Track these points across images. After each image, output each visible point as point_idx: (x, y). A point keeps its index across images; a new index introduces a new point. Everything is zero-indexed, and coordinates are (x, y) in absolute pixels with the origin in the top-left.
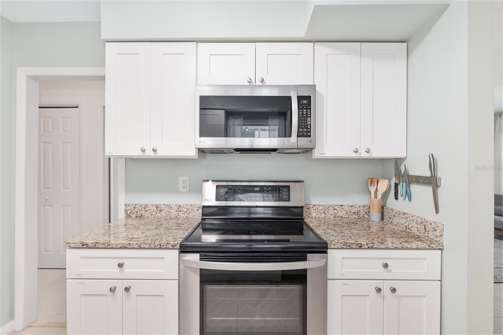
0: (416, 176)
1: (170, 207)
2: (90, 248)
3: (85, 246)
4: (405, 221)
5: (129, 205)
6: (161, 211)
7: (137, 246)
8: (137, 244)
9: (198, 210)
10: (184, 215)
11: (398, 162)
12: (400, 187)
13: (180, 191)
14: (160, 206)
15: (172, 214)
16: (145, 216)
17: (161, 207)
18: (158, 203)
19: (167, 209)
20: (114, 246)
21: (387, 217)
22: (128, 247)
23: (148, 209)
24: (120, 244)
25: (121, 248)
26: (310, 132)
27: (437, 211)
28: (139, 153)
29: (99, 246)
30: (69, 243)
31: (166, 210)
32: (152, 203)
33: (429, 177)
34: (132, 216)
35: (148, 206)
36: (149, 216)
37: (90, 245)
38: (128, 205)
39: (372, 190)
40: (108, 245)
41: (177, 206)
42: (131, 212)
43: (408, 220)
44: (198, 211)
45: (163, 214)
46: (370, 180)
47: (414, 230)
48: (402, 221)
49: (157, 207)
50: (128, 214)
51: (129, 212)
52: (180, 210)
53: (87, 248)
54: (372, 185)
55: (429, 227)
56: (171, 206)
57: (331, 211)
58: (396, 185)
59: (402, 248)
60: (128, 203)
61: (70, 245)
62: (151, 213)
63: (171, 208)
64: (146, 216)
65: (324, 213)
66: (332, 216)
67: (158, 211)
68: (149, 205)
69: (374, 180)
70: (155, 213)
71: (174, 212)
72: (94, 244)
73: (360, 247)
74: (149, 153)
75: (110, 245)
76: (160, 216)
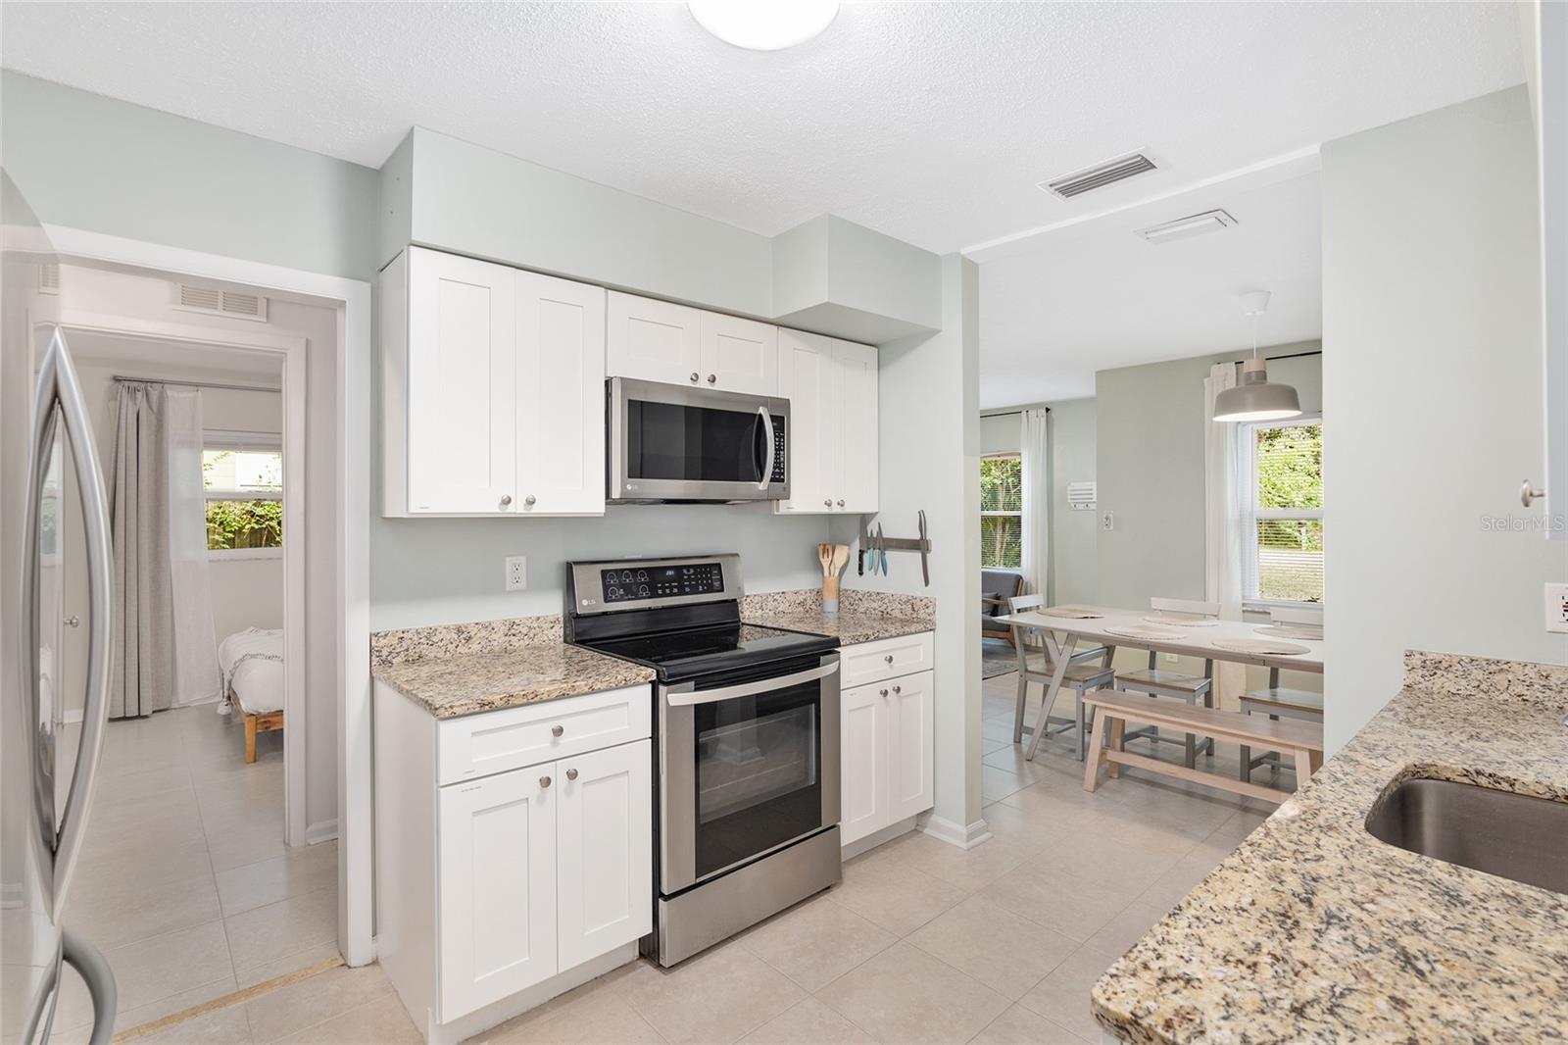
0: (896, 540)
1: (490, 629)
2: (498, 709)
3: (487, 708)
4: (880, 603)
5: (386, 635)
6: (469, 639)
7: (586, 689)
8: (586, 685)
9: (552, 628)
10: (521, 642)
11: (864, 519)
12: (866, 557)
13: (508, 589)
14: (466, 628)
15: (495, 643)
16: (428, 658)
17: (470, 629)
18: (462, 621)
19: (484, 633)
20: (545, 697)
21: (847, 603)
22: (571, 693)
23: (435, 639)
24: (555, 690)
25: (557, 698)
26: (783, 474)
27: (927, 583)
28: (492, 508)
29: (516, 702)
30: (451, 707)
31: (482, 635)
32: (446, 624)
33: (916, 541)
34: (394, 661)
35: (437, 632)
36: (439, 655)
37: (498, 703)
38: (383, 634)
39: (825, 562)
40: (533, 695)
41: (507, 623)
42: (391, 652)
43: (886, 601)
44: (553, 630)
45: (475, 647)
46: (822, 547)
47: (897, 613)
48: (874, 605)
49: (459, 631)
50: (384, 658)
51: (385, 653)
52: (513, 631)
53: (492, 710)
54: (826, 556)
55: (918, 605)
56: (494, 625)
57: (771, 604)
58: (862, 553)
59: (904, 634)
60: (381, 629)
61: (454, 710)
62: (444, 649)
63: (493, 629)
64: (432, 655)
65: (761, 607)
66: (771, 613)
67: (463, 641)
68: (440, 629)
69: (827, 547)
70: (454, 645)
71: (499, 639)
72: (505, 699)
73: (868, 640)
74: (517, 508)
75: (536, 696)
76: (467, 651)
